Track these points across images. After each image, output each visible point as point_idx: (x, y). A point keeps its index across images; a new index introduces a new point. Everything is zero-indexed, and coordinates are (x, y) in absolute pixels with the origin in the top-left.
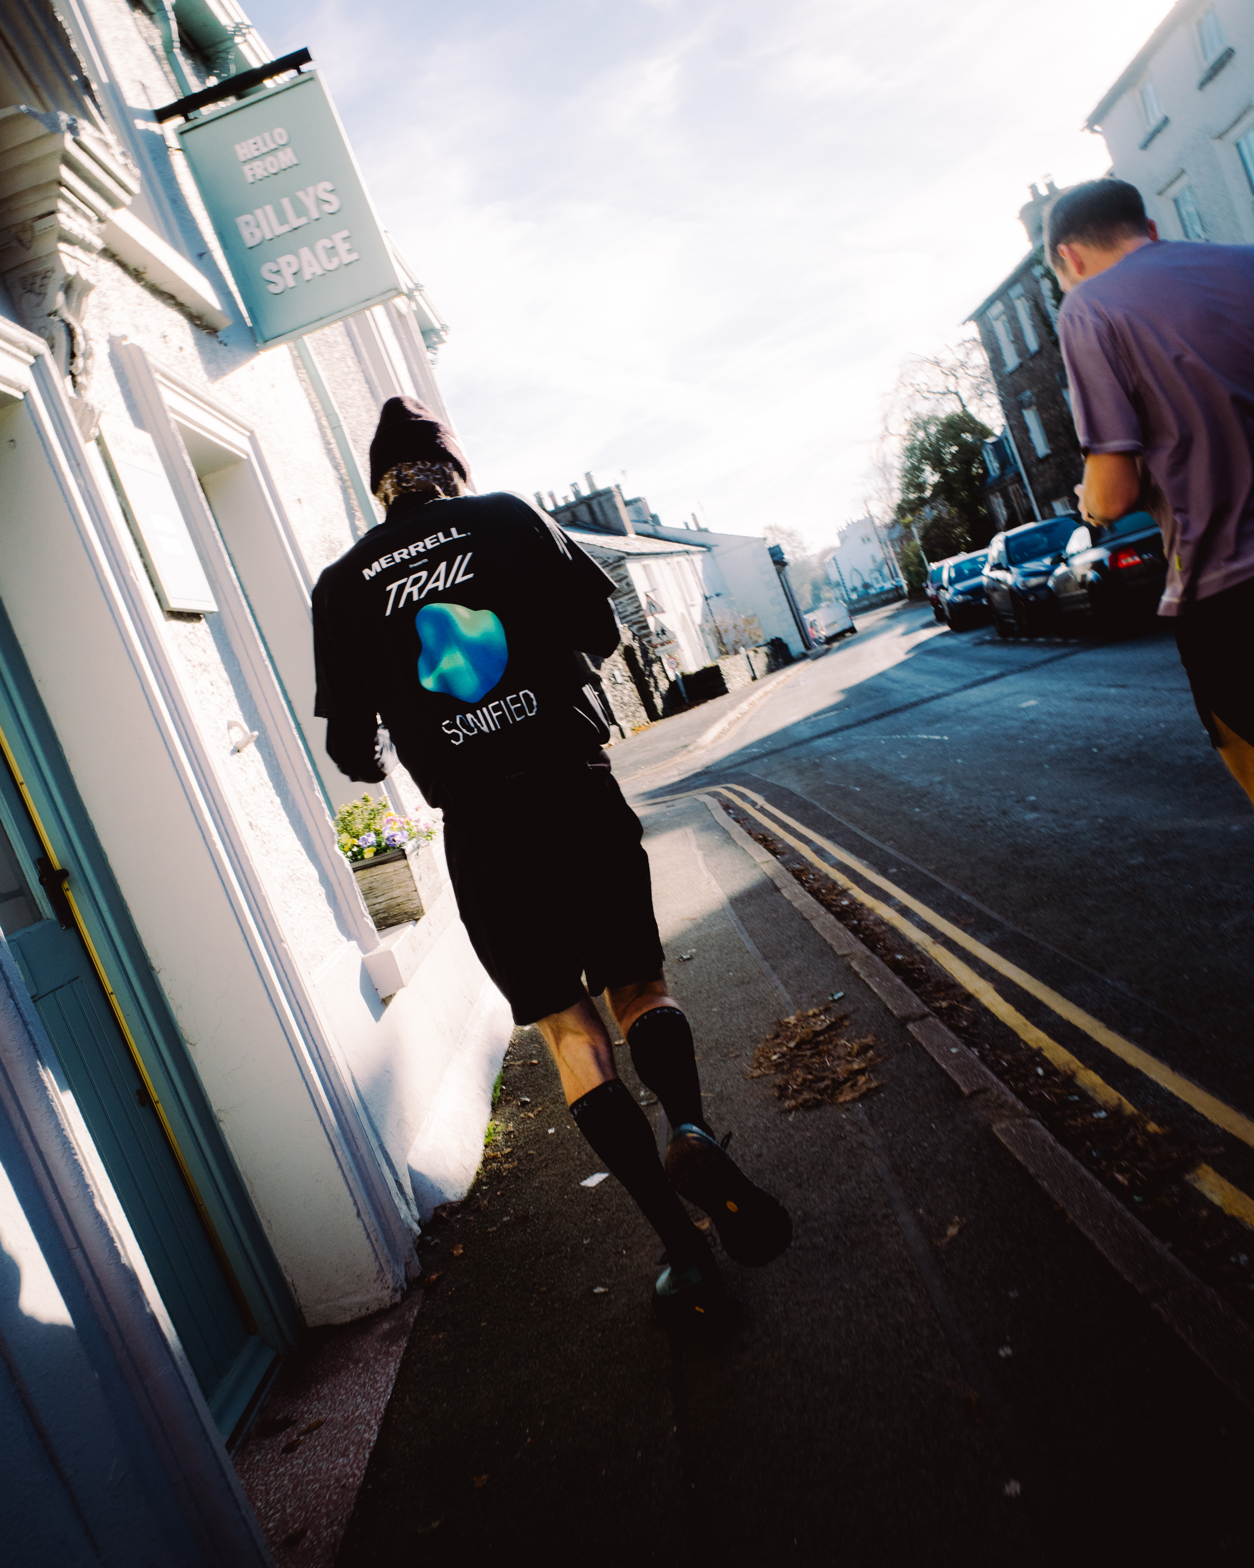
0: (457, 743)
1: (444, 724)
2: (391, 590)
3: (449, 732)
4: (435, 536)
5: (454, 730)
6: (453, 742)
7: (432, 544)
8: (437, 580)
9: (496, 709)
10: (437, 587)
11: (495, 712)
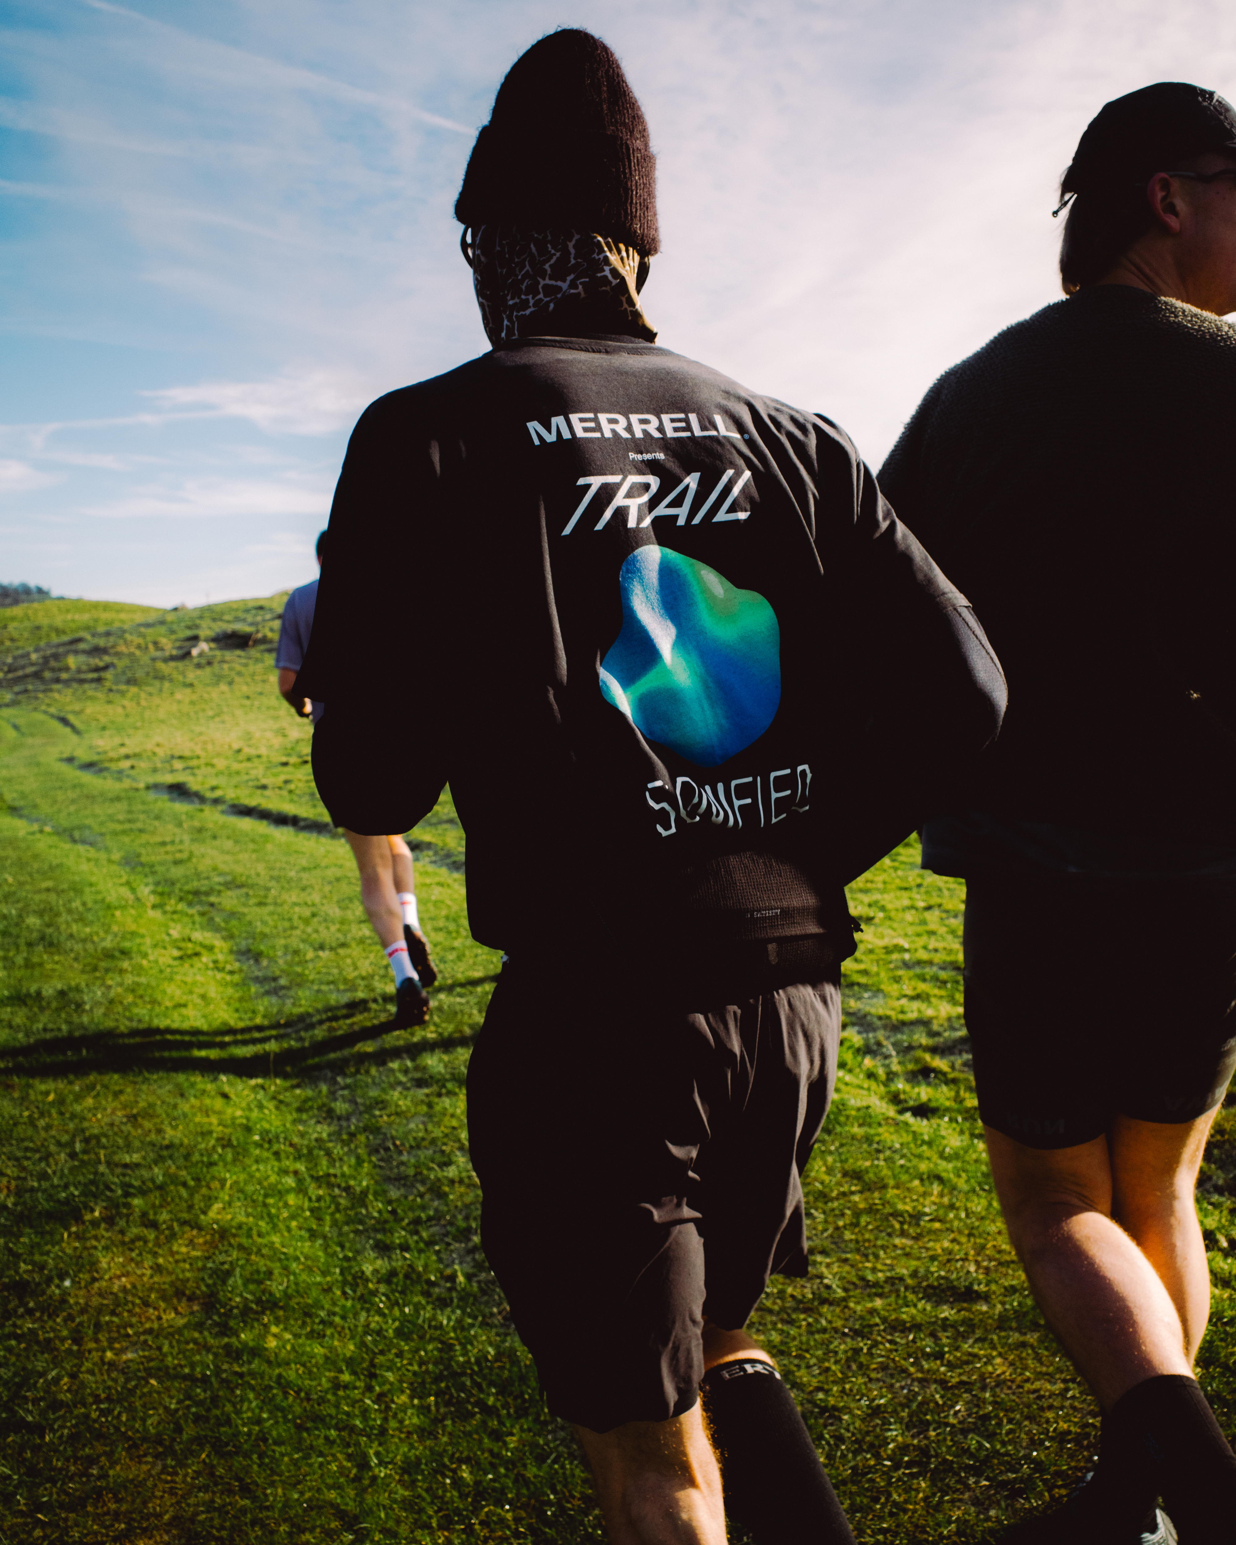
0: (664, 833)
1: (650, 786)
2: (588, 486)
3: (657, 807)
4: (682, 416)
5: (665, 805)
6: (659, 829)
7: (676, 430)
8: (677, 502)
9: (742, 791)
10: (676, 517)
11: (738, 798)
